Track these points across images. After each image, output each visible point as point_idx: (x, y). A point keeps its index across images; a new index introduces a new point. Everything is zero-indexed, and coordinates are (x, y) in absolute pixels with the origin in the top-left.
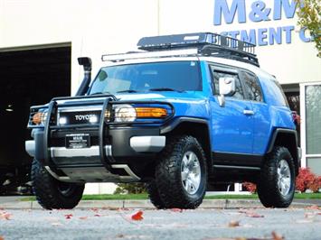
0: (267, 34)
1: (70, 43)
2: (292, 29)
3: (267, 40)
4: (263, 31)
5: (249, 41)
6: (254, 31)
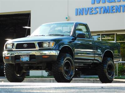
0: (114, 8)
1: (30, 11)
3: (114, 11)
4: (113, 7)
5: (106, 11)
6: (109, 7)
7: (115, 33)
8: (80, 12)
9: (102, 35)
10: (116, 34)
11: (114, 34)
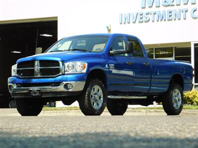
1: (57, 17)
10: (175, 48)
11: (173, 48)
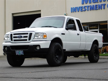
0: (98, 6)
1: (40, 11)
2: (105, 5)
3: (98, 8)
4: (96, 6)
5: (92, 8)
6: (94, 5)
7: (98, 23)
8: (74, 10)
9: (90, 25)
